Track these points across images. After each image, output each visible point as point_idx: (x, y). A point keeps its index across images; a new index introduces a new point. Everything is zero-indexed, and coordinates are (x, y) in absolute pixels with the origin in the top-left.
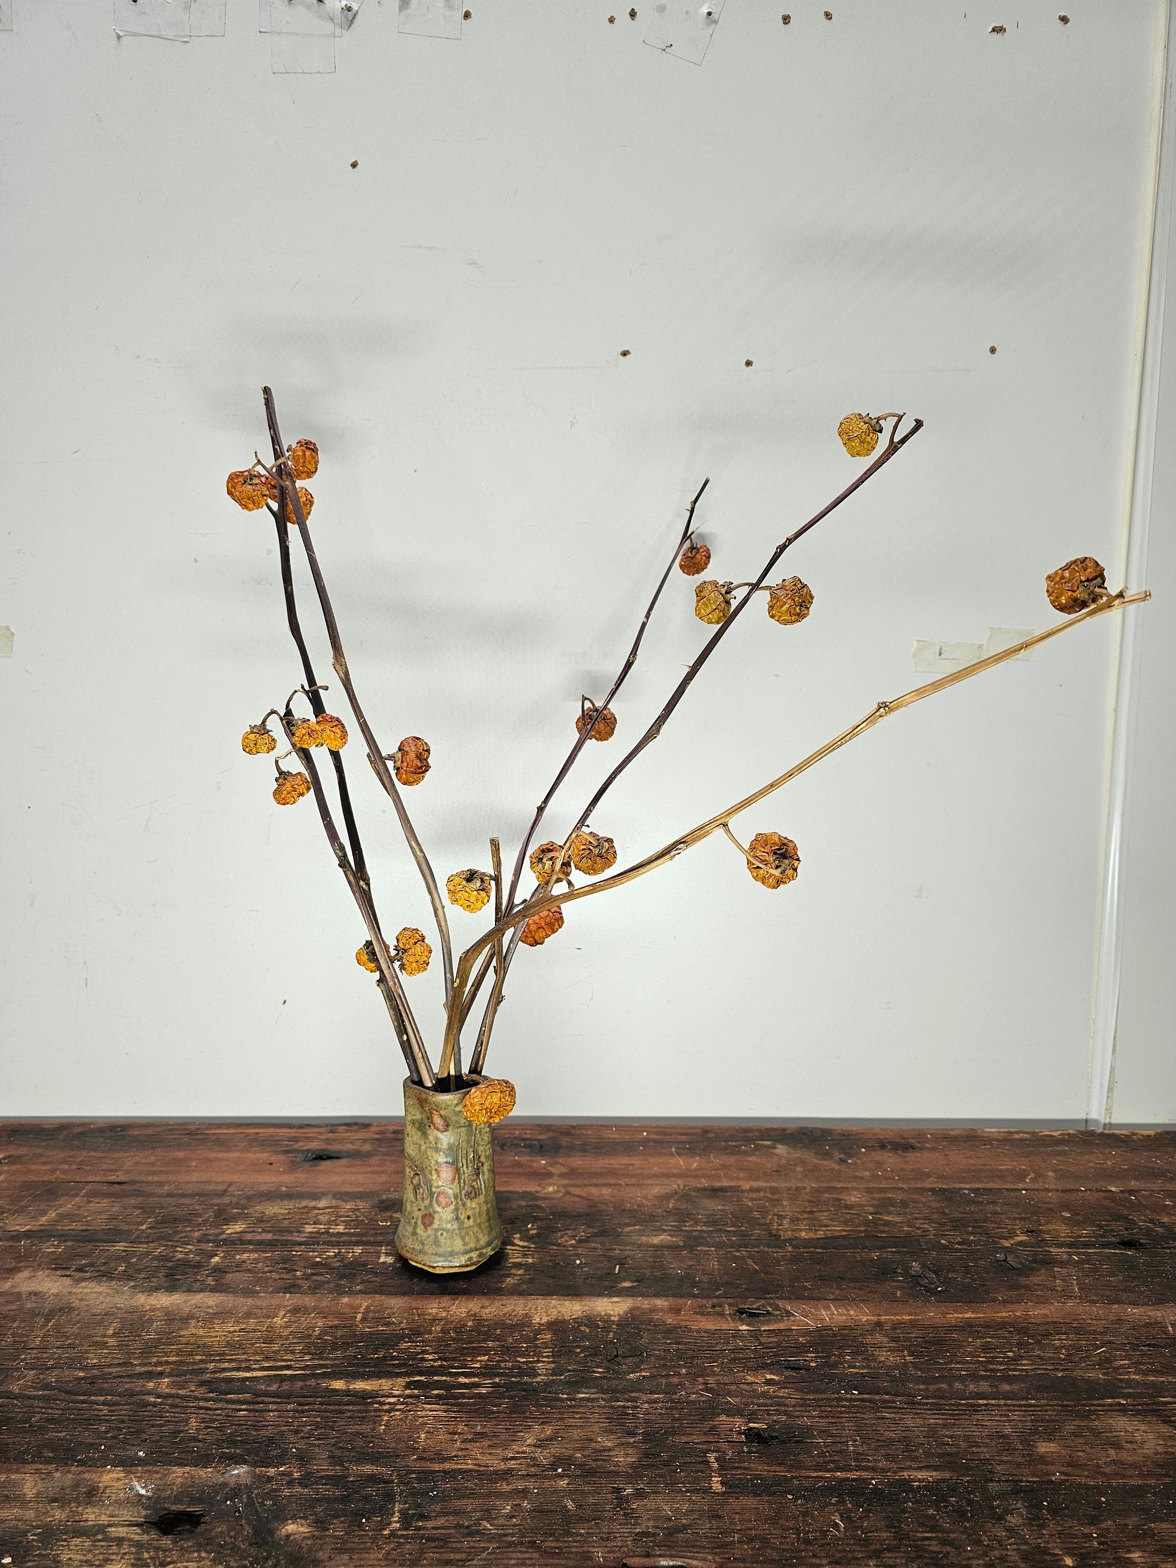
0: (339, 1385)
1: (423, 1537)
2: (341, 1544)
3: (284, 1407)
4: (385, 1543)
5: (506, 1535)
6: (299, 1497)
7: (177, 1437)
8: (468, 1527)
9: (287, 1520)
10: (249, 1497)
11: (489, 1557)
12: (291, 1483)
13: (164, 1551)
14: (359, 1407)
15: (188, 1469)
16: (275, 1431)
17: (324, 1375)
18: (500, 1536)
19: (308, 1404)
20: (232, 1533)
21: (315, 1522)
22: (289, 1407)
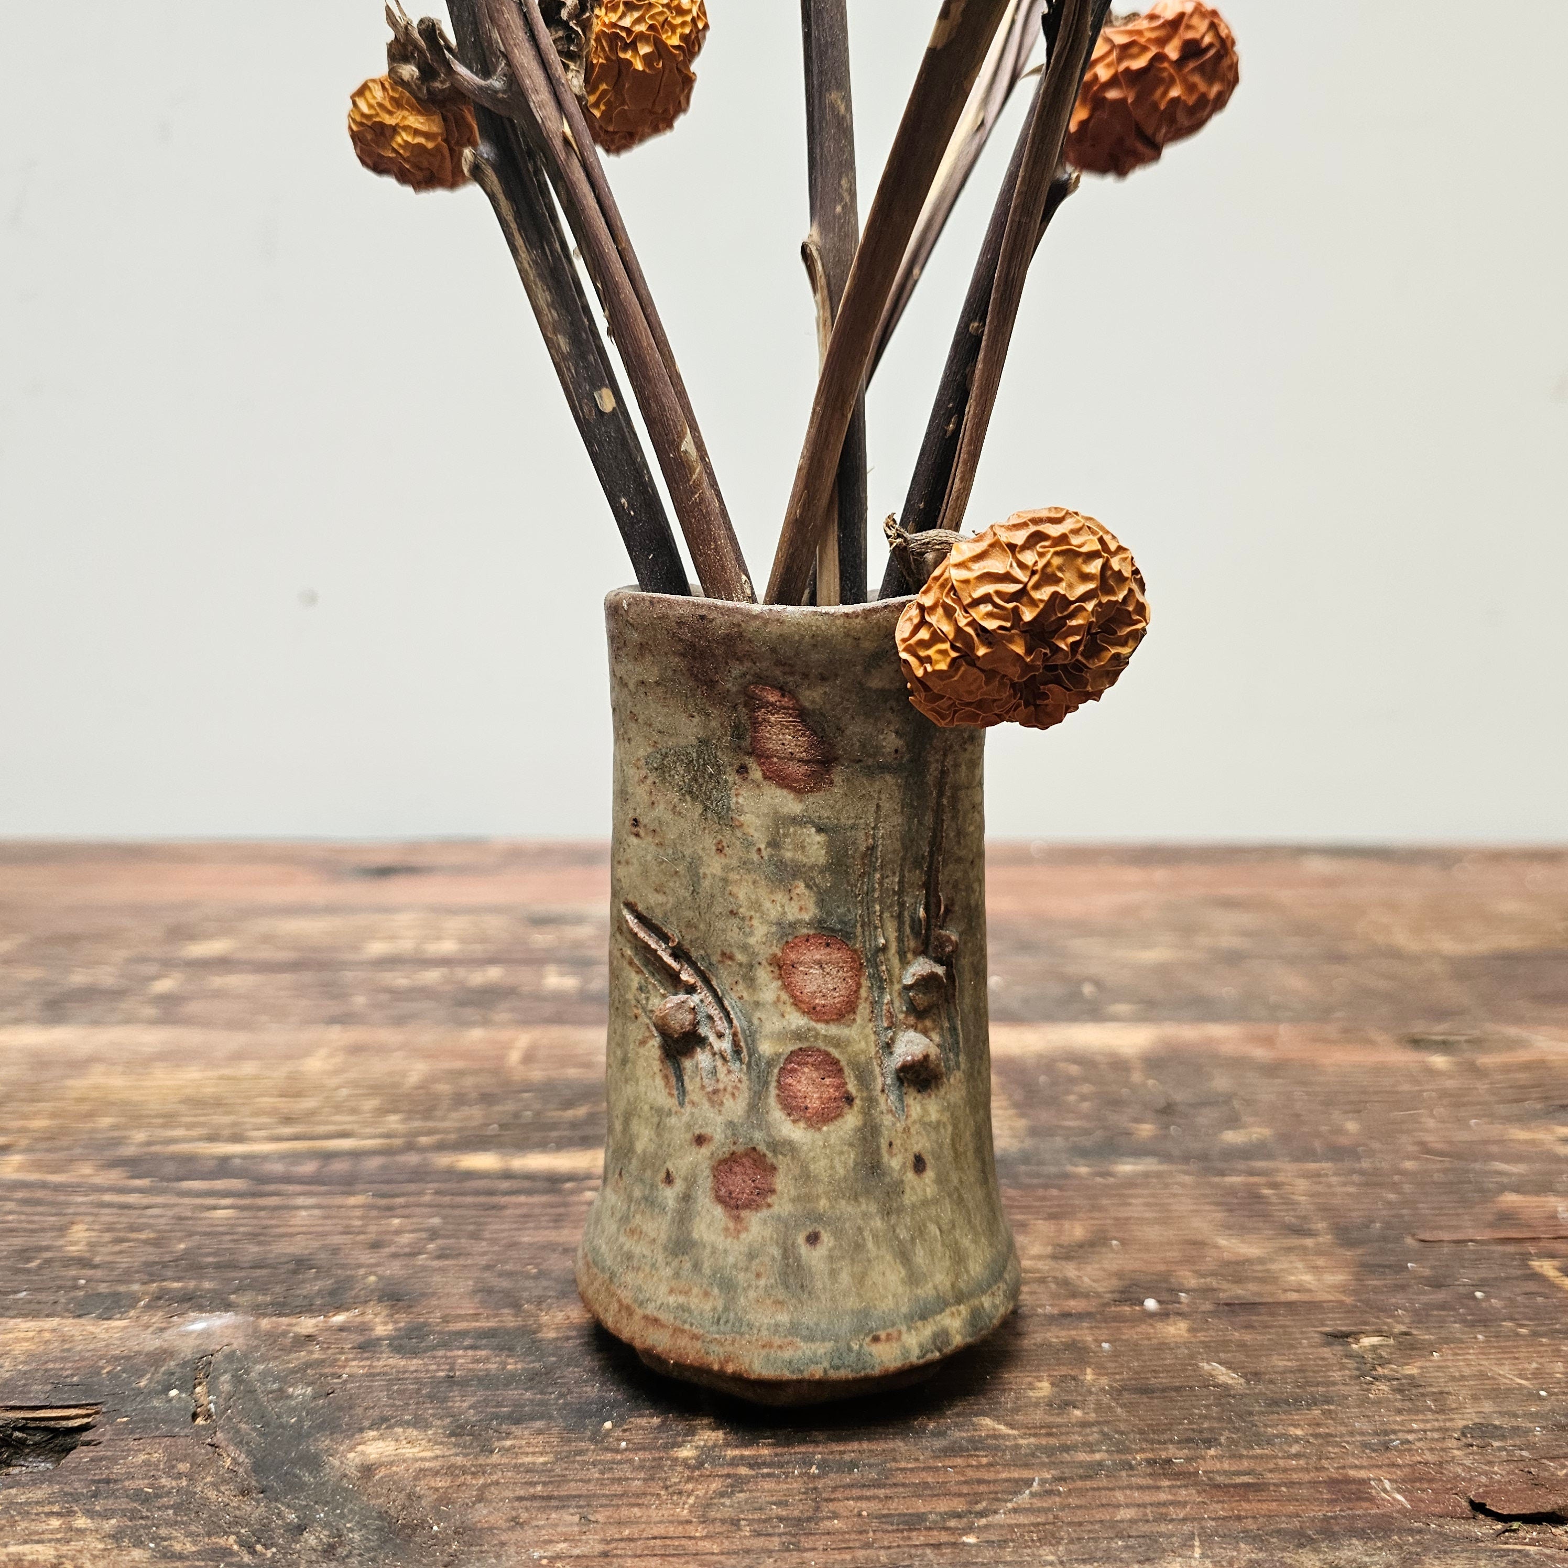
2: (545, 1484)
3: (338, 1200)
4: (689, 1479)
5: (1066, 1448)
6: (395, 1379)
7: (29, 1260)
9: (361, 1430)
10: (238, 1380)
11: (1037, 1503)
12: (367, 1347)
14: (544, 1199)
15: (54, 1322)
16: (316, 1244)
17: (441, 1147)
18: (1050, 1451)
19: (403, 1195)
20: (183, 1467)
21: (452, 1434)
22: (352, 1201)
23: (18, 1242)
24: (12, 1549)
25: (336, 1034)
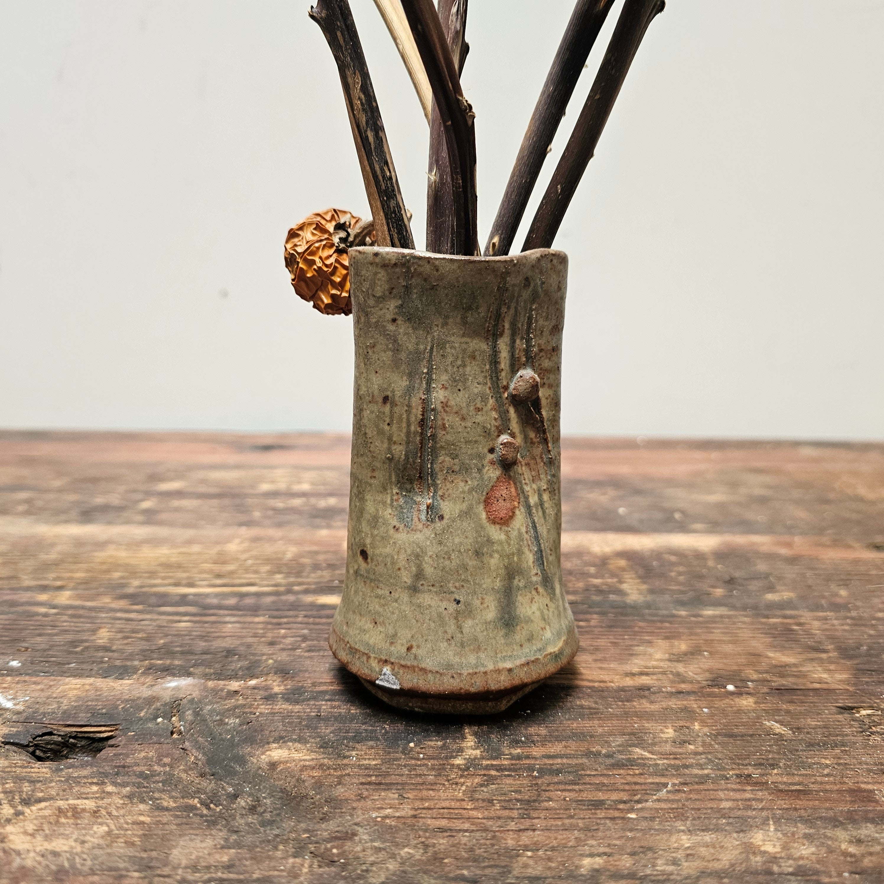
1: (531, 769)
2: (376, 776)
3: (249, 619)
4: (462, 776)
5: (686, 767)
6: (286, 716)
7: (76, 647)
8: (609, 756)
9: (268, 743)
10: (196, 714)
11: (671, 797)
12: (270, 698)
13: (32, 782)
15: (91, 680)
16: (238, 642)
17: (306, 592)
18: (677, 768)
19: (286, 617)
20: (167, 760)
21: (321, 747)
22: (257, 619)
23: (70, 637)
24: (71, 802)
25: (243, 531)
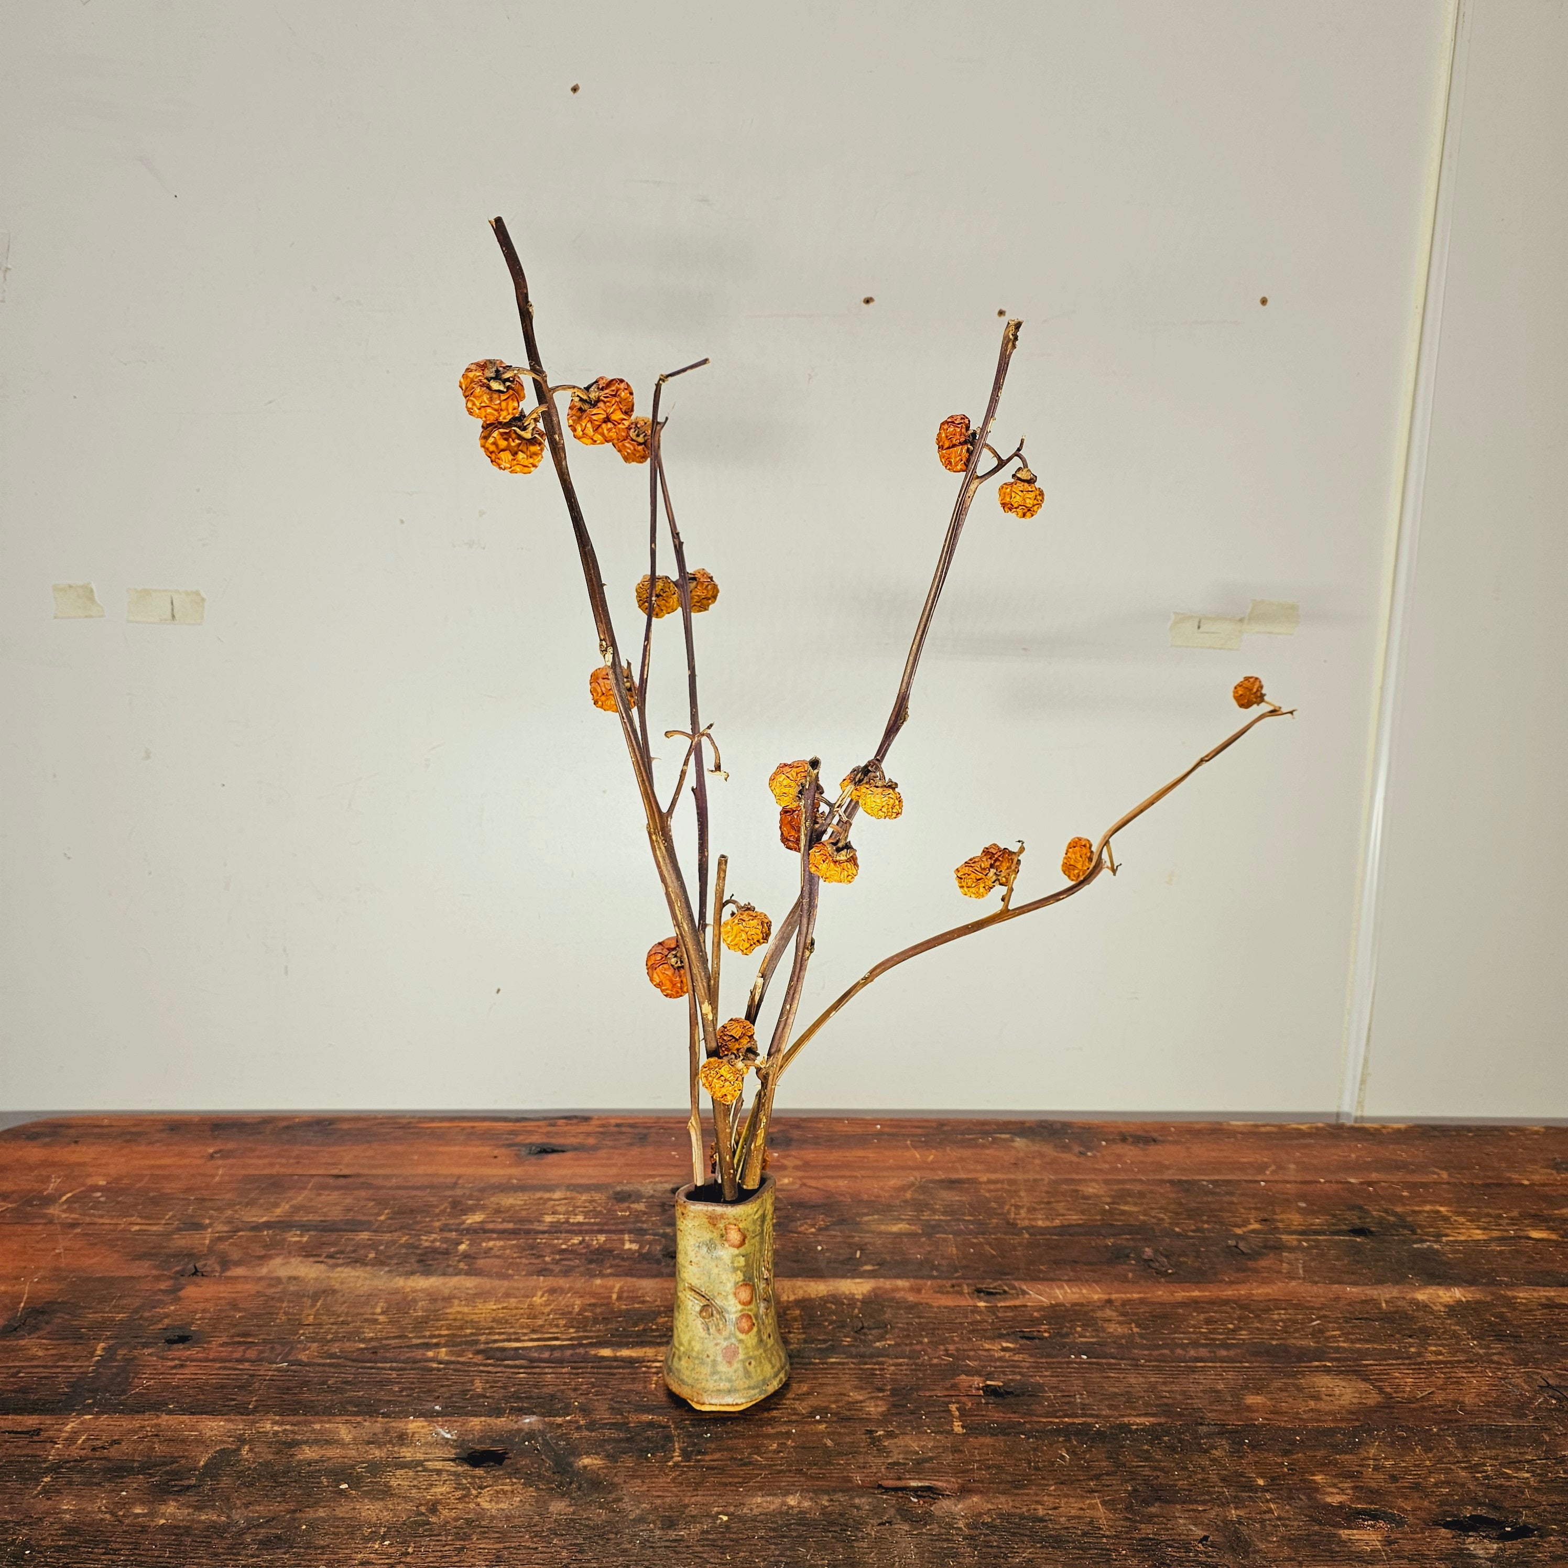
0: (606, 1352)
1: (703, 1467)
2: (632, 1471)
3: (559, 1370)
4: (670, 1471)
5: (775, 1465)
6: (588, 1439)
8: (741, 1460)
10: (544, 1440)
12: (579, 1428)
13: (480, 1478)
14: (628, 1371)
15: (483, 1419)
16: (555, 1389)
17: (591, 1345)
18: (771, 1466)
19: (581, 1368)
20: (536, 1466)
22: (564, 1370)
23: (460, 1387)
